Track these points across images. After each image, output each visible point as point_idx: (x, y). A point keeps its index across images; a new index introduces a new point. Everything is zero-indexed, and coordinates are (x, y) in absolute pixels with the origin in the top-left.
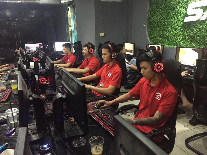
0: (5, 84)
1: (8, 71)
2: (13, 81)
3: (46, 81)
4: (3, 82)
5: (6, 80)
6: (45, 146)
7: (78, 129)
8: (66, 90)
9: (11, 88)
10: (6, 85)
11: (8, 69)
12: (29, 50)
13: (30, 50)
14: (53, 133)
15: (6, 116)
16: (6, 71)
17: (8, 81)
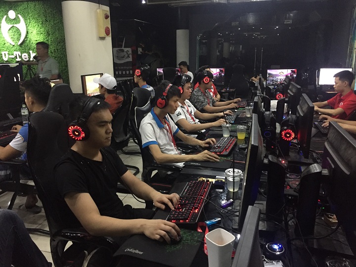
0: (230, 129)
1: (236, 110)
2: (241, 127)
3: (293, 136)
4: (228, 125)
5: (232, 124)
6: (276, 247)
7: (340, 240)
8: (330, 162)
9: (237, 137)
10: (231, 131)
11: (236, 107)
12: (273, 80)
13: (275, 79)
14: (291, 231)
15: (224, 178)
16: (233, 110)
17: (234, 125)
